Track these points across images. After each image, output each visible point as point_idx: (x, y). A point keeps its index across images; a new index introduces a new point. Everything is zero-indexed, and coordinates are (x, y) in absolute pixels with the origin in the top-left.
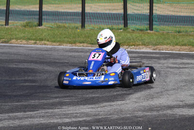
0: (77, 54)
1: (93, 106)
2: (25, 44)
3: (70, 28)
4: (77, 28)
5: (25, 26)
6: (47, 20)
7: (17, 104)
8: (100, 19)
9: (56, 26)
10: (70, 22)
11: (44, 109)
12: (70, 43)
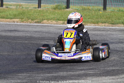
0: (99, 32)
1: (114, 77)
2: (55, 24)
3: (93, 10)
4: (99, 10)
5: (55, 9)
6: (74, 3)
7: (48, 75)
8: (120, 2)
9: (81, 8)
10: (94, 5)
12: (94, 23)
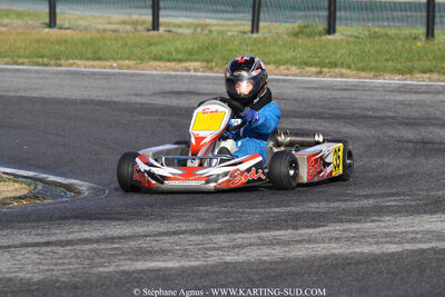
0: (414, 97)
2: (295, 75)
3: (399, 38)
4: (415, 38)
5: (296, 35)
9: (367, 33)
11: (340, 221)
12: (400, 72)
